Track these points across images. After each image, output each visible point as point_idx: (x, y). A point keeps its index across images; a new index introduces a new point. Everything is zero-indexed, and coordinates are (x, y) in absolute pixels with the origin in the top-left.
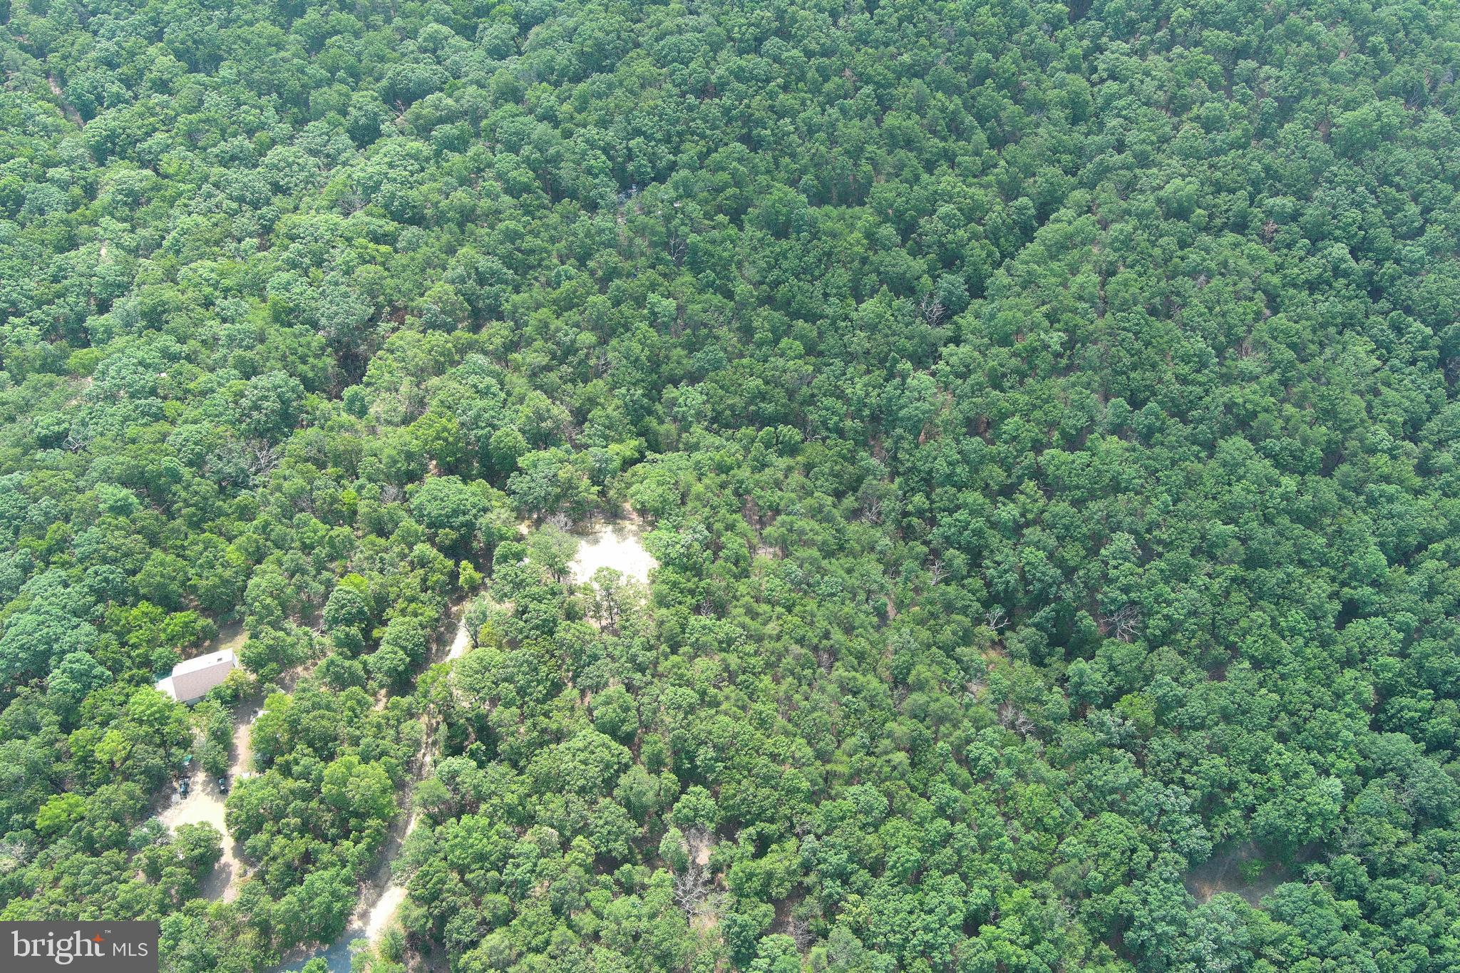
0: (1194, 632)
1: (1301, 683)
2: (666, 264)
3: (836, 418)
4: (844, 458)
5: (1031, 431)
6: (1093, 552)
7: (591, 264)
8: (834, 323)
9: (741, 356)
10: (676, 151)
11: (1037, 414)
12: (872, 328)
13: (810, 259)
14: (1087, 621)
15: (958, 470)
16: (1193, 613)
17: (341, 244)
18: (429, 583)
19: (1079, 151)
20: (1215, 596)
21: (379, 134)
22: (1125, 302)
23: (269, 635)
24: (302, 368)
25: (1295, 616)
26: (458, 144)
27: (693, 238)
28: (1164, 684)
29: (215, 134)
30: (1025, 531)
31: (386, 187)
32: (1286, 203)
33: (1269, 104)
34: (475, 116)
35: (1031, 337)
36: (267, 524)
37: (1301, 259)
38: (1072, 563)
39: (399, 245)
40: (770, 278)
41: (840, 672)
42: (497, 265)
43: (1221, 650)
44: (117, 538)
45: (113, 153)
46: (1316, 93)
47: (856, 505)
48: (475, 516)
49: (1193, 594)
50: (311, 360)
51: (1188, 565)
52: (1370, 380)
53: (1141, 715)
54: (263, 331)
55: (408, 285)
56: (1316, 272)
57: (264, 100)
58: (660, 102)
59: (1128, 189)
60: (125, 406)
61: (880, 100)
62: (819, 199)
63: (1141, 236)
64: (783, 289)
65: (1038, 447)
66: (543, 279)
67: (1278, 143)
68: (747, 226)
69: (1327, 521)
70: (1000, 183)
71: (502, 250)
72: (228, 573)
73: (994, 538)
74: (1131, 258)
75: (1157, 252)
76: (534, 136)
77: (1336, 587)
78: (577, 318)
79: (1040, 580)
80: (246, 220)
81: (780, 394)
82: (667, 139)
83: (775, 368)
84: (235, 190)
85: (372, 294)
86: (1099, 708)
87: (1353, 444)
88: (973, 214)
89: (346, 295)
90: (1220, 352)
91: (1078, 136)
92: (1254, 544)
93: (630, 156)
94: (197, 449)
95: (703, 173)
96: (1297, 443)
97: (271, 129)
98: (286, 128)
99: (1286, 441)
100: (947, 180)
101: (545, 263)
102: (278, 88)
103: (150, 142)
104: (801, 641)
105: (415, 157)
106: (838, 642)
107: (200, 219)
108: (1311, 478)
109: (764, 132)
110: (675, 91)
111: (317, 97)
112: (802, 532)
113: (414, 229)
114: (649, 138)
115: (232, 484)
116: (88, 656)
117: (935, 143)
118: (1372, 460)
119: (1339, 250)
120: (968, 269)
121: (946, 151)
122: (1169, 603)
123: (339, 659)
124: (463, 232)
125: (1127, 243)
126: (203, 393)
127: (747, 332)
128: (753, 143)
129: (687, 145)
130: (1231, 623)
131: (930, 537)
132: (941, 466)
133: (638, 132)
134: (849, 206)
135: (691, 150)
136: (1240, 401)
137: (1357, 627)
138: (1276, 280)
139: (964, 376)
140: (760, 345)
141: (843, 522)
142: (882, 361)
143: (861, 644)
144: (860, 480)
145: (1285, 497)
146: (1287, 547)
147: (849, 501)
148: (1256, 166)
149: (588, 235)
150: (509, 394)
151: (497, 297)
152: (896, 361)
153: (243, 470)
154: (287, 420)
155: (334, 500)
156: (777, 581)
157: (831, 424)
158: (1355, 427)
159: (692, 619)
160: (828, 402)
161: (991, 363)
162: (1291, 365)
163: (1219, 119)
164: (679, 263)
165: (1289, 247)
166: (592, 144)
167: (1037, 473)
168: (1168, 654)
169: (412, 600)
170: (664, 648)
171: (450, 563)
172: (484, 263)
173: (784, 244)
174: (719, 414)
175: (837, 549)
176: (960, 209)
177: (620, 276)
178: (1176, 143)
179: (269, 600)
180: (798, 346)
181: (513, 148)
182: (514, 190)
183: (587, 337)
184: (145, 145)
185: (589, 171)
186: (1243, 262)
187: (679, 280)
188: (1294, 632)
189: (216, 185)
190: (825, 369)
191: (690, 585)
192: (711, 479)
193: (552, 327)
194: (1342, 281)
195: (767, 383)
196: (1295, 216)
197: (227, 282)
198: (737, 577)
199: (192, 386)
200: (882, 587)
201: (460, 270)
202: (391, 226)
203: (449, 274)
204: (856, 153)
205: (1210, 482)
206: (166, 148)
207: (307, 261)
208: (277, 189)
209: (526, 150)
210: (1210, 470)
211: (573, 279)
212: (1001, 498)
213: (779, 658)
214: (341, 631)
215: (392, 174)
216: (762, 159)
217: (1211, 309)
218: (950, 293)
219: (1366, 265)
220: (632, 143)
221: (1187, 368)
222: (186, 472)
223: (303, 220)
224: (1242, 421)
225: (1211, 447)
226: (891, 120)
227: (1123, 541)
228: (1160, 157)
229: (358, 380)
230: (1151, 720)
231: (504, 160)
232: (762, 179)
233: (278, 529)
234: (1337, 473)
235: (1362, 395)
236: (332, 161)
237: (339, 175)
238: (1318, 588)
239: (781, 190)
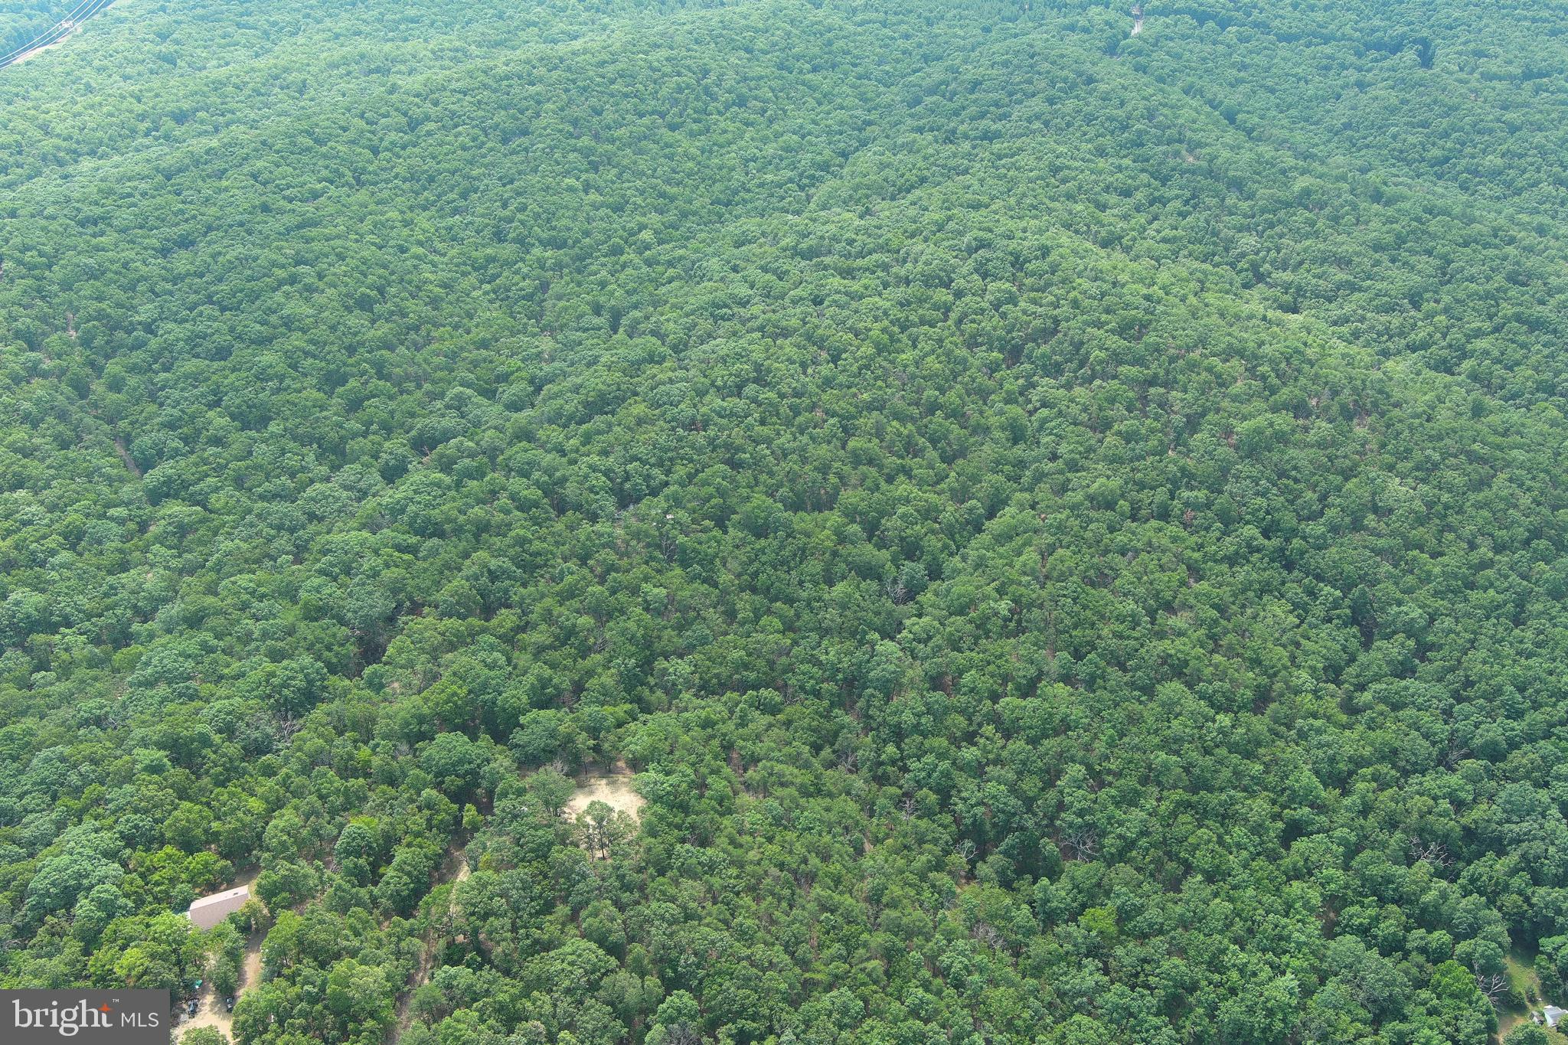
0: (1147, 849)
1: (1250, 892)
2: (659, 561)
3: (812, 682)
4: (821, 716)
5: (985, 683)
6: (1050, 784)
7: (591, 562)
8: (809, 605)
9: (726, 634)
10: (668, 472)
11: (991, 668)
12: (844, 606)
13: (786, 553)
14: (1049, 846)
15: (923, 721)
16: (1144, 833)
17: (368, 554)
18: (435, 822)
19: (1021, 464)
20: (1163, 817)
21: (406, 471)
22: (1062, 574)
23: (283, 868)
24: (326, 654)
25: (1238, 832)
26: (478, 474)
27: (681, 539)
28: (1123, 895)
29: (261, 476)
30: (987, 769)
31: (412, 508)
32: (1201, 495)
33: (1178, 420)
34: (492, 453)
35: (983, 606)
36: (288, 776)
37: (1218, 540)
38: (1031, 794)
39: (421, 555)
40: (752, 569)
41: (817, 890)
42: (507, 564)
43: (1174, 864)
44: (150, 791)
45: (167, 496)
46: (1217, 411)
47: (833, 757)
48: (479, 766)
49: (1143, 815)
50: (335, 648)
51: (1136, 791)
52: (1290, 634)
53: (1102, 925)
54: (293, 625)
55: (428, 583)
56: (1232, 549)
57: (305, 450)
58: (653, 435)
59: (1063, 489)
60: (163, 689)
61: (845, 429)
62: (796, 506)
63: (1074, 523)
64: (763, 577)
65: (995, 697)
66: (547, 576)
67: (1190, 451)
68: (730, 530)
69: (1262, 751)
70: (951, 490)
71: (511, 552)
72: (248, 819)
73: (960, 778)
74: (1066, 539)
75: (1088, 535)
76: (543, 464)
77: (1277, 809)
78: (578, 605)
79: (1003, 812)
80: (283, 542)
81: (761, 663)
82: (660, 464)
83: (758, 642)
84: (274, 519)
85: (395, 591)
86: (1066, 922)
87: (1278, 686)
88: (929, 513)
89: (370, 593)
90: (1152, 614)
91: (1019, 451)
92: (1197, 771)
93: (627, 477)
94: (228, 718)
95: (691, 488)
96: (1227, 686)
97: (310, 471)
98: (324, 470)
99: (1217, 684)
100: (903, 487)
101: (551, 562)
102: (320, 440)
103: (202, 485)
104: (781, 866)
105: (438, 485)
106: (815, 866)
107: (242, 544)
108: (1244, 716)
109: (743, 456)
110: (666, 426)
111: (352, 445)
112: (780, 775)
113: (435, 540)
114: (644, 462)
115: (256, 749)
116: (115, 888)
117: (892, 461)
118: (1298, 699)
119: (1250, 531)
120: (927, 557)
121: (903, 467)
122: (1121, 824)
123: (347, 886)
124: (478, 542)
125: (1061, 528)
126: (237, 677)
127: (731, 615)
128: (735, 465)
129: (678, 467)
130: (1180, 841)
131: (902, 782)
132: (908, 718)
133: (635, 458)
134: (820, 511)
135: (681, 471)
136: (1173, 652)
137: (1300, 844)
138: (1196, 555)
139: (926, 641)
140: (742, 624)
141: (821, 769)
142: (853, 634)
143: (835, 868)
144: (836, 734)
145: (1221, 731)
146: (1226, 773)
147: (826, 752)
148: (1172, 468)
149: (589, 538)
150: (515, 668)
151: (506, 591)
152: (865, 633)
153: (268, 736)
154: (310, 697)
155: (351, 757)
156: (759, 816)
157: (808, 686)
158: (1279, 671)
159: (678, 846)
160: (805, 667)
161: (948, 629)
162: (1216, 622)
163: (1136, 433)
164: (670, 559)
165: (1207, 529)
166: (594, 469)
167: (995, 719)
168: (1125, 870)
169: (418, 834)
170: (651, 870)
171: (456, 806)
172: (494, 563)
173: (763, 542)
174: (707, 682)
175: (816, 790)
176: (918, 511)
177: (617, 571)
178: (1101, 451)
179: (285, 838)
180: (777, 623)
181: (526, 475)
182: (524, 506)
183: (585, 621)
184: (197, 488)
185: (591, 490)
186: (1165, 541)
187: (670, 574)
188: (1239, 846)
189: (259, 516)
190: (802, 642)
191: (677, 820)
192: (697, 732)
193: (555, 613)
194: (1257, 555)
195: (749, 655)
196: (1208, 505)
197: (262, 590)
198: (722, 815)
199: (226, 671)
200: (857, 823)
201: (475, 569)
202: (414, 540)
203: (464, 573)
204: (824, 469)
205: (1151, 720)
206: (217, 489)
207: (337, 570)
208: (312, 517)
209: (536, 475)
210: (1150, 711)
211: (573, 573)
212: (964, 744)
213: (759, 881)
214: (349, 862)
215: (417, 498)
216: (744, 477)
217: (1139, 579)
218: (913, 577)
219: (1275, 542)
220: (629, 467)
221: (1122, 627)
222: (217, 738)
223: (336, 538)
224: (1178, 669)
225: (1149, 691)
226: (852, 444)
227: (1076, 770)
228: (1086, 463)
229: (377, 660)
230: (1113, 930)
231: (516, 483)
232: (744, 492)
233: (298, 780)
234: (1268, 712)
235: (1284, 646)
236: (363, 494)
237: (370, 503)
238: (1259, 806)
239: (759, 499)
